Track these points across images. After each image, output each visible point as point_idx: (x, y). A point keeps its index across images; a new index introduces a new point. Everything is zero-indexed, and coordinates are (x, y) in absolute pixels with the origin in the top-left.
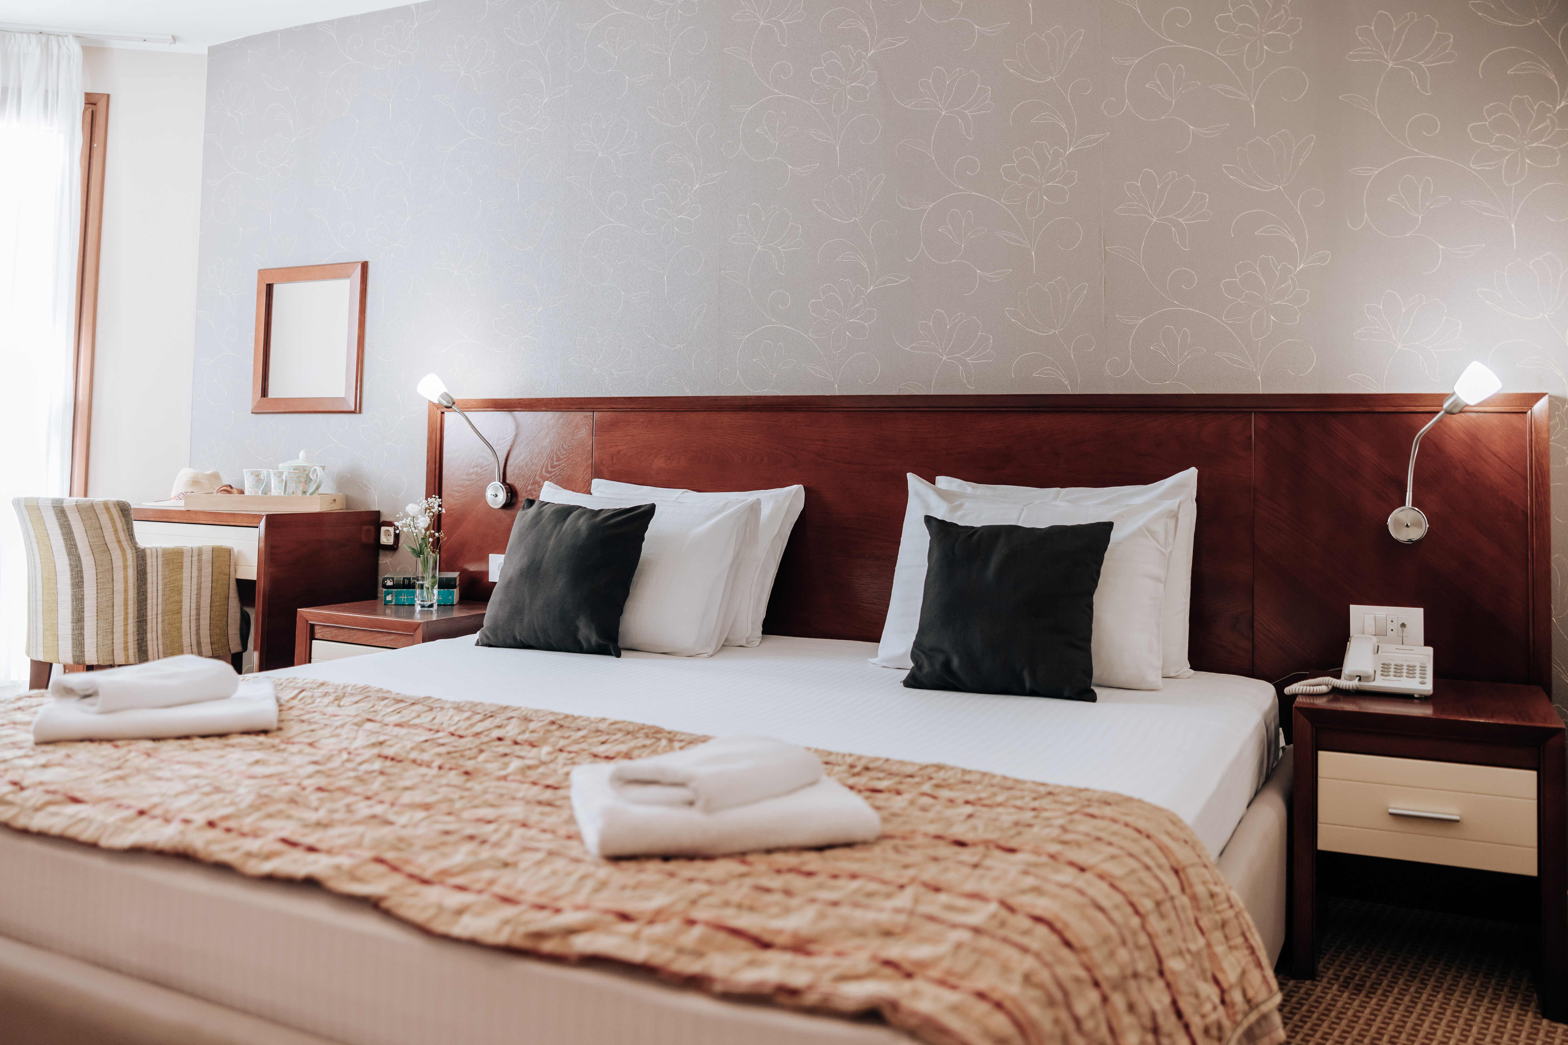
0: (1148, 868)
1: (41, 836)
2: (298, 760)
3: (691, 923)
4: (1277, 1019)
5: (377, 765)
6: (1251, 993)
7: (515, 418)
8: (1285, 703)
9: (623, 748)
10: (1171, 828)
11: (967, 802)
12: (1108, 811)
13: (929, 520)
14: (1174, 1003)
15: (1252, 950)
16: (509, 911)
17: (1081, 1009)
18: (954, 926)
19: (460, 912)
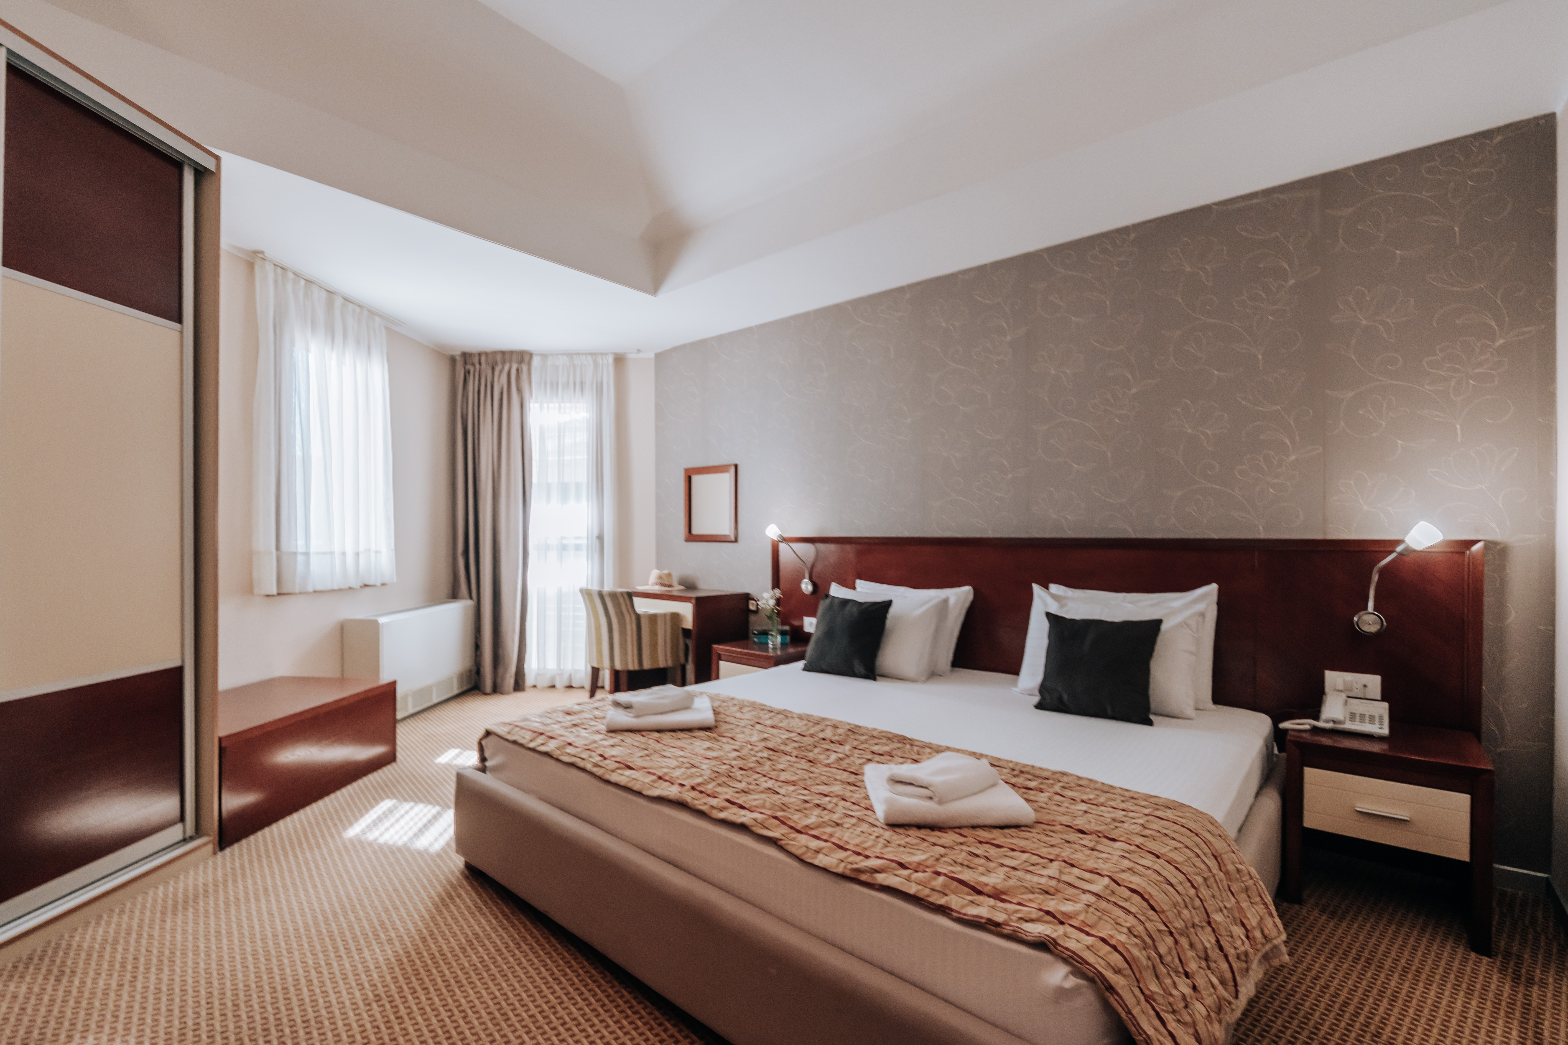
0: (1198, 856)
1: (616, 785)
2: (728, 747)
3: (938, 874)
4: (1284, 949)
5: (765, 754)
6: (1266, 932)
7: (816, 547)
8: (1279, 736)
9: (887, 748)
10: (1211, 827)
11: (1083, 801)
12: (1169, 814)
13: (1048, 615)
14: (1218, 941)
15: (1265, 904)
16: (842, 854)
17: (1163, 950)
18: (1085, 891)
19: (817, 852)
